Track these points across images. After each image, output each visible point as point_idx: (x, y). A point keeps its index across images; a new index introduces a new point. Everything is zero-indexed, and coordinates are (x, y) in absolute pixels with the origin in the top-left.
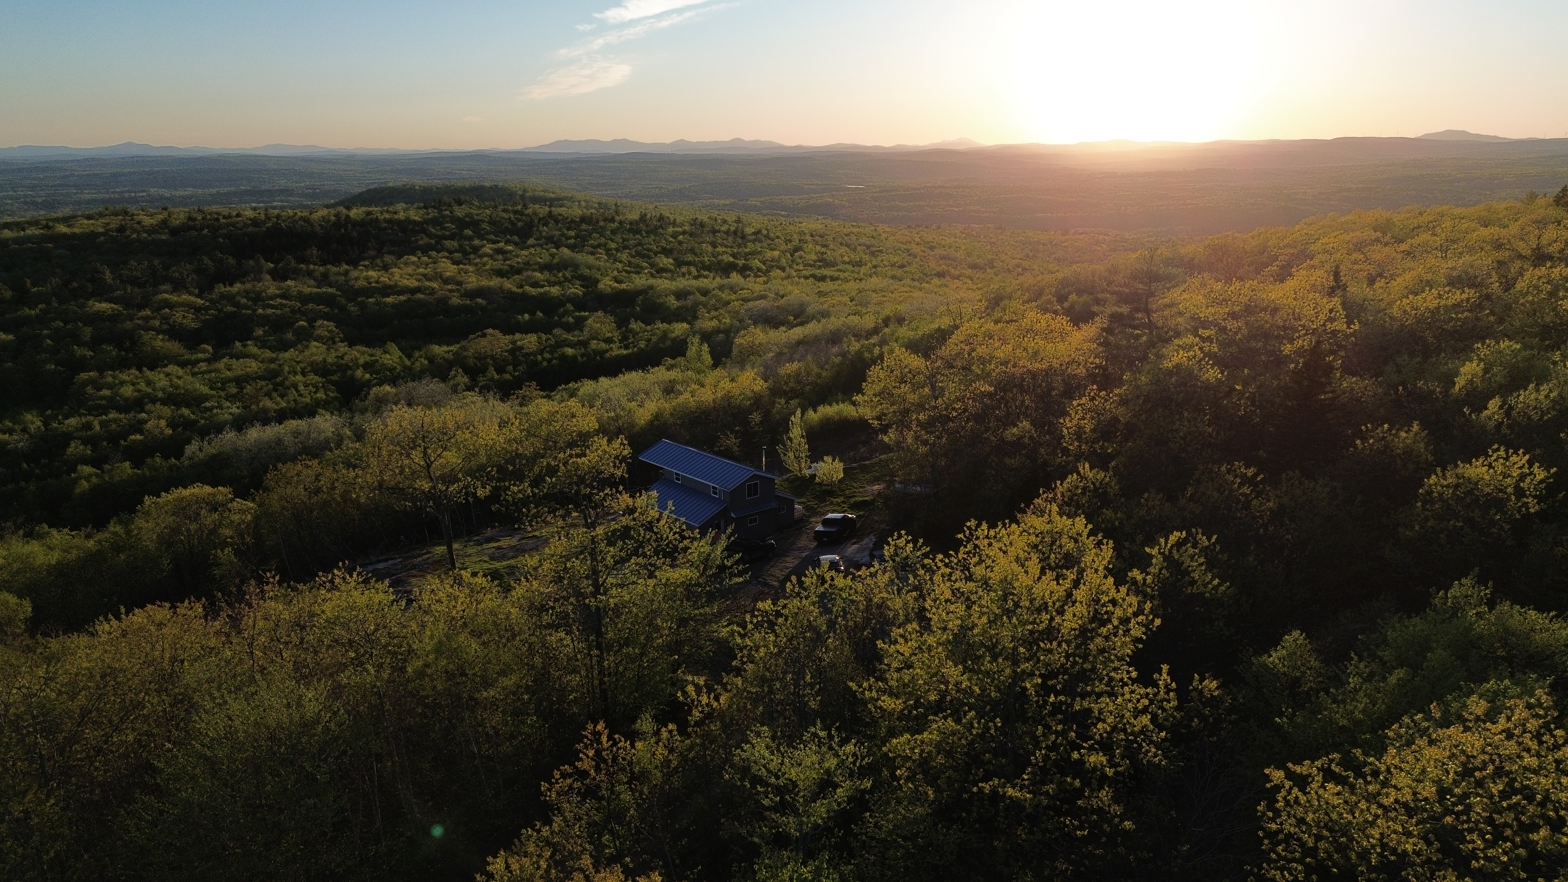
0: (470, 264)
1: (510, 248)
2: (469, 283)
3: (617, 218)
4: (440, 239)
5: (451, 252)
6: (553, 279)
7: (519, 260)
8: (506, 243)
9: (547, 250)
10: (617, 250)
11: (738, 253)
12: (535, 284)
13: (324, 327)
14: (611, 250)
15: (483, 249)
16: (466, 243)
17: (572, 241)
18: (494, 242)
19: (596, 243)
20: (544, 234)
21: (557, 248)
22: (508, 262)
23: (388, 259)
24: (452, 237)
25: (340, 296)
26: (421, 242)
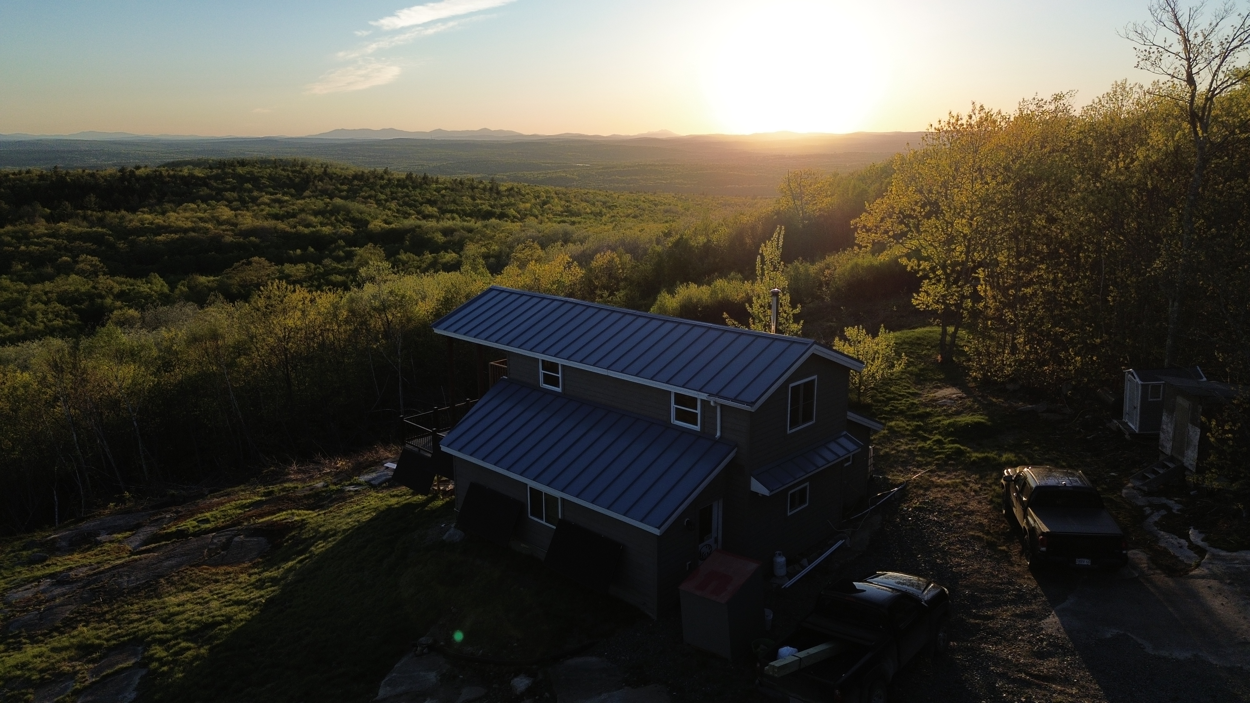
0: (248, 210)
1: (286, 198)
2: (244, 224)
3: (386, 177)
4: (219, 192)
5: (230, 202)
6: (326, 221)
7: (295, 207)
8: (283, 195)
9: (322, 200)
10: (386, 201)
11: (495, 205)
12: (308, 226)
13: (87, 261)
14: (380, 200)
15: (261, 199)
16: (246, 194)
17: (344, 193)
18: (272, 194)
19: (367, 195)
20: (319, 188)
21: (331, 199)
22: (283, 209)
23: (167, 206)
24: (233, 189)
25: (110, 235)
26: (202, 193)
